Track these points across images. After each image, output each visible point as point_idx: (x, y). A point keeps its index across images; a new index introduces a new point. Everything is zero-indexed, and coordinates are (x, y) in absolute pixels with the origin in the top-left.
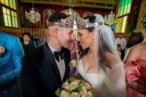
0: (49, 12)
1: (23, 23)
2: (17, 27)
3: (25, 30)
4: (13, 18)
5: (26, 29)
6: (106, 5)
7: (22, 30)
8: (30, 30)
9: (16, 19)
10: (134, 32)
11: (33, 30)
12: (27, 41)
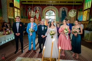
0: (38, 8)
5: (24, 19)
6: (75, 2)
9: (19, 14)
10: (90, 20)
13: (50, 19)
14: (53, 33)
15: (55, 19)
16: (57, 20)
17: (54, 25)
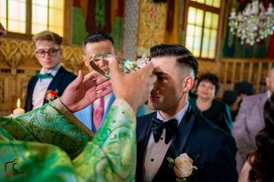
1: (230, 44)
2: (212, 56)
3: (231, 64)
4: (206, 31)
5: (235, 61)
7: (224, 63)
8: (247, 65)
9: (214, 33)
11: (256, 66)
12: (207, 99)
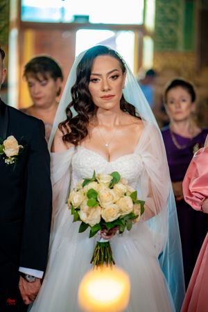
13: (82, 22)
14: (113, 205)
15: (140, 29)
16: (164, 41)
17: (127, 108)
